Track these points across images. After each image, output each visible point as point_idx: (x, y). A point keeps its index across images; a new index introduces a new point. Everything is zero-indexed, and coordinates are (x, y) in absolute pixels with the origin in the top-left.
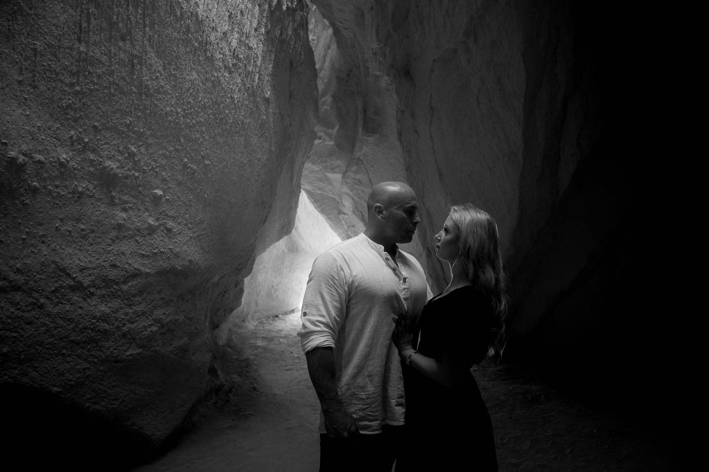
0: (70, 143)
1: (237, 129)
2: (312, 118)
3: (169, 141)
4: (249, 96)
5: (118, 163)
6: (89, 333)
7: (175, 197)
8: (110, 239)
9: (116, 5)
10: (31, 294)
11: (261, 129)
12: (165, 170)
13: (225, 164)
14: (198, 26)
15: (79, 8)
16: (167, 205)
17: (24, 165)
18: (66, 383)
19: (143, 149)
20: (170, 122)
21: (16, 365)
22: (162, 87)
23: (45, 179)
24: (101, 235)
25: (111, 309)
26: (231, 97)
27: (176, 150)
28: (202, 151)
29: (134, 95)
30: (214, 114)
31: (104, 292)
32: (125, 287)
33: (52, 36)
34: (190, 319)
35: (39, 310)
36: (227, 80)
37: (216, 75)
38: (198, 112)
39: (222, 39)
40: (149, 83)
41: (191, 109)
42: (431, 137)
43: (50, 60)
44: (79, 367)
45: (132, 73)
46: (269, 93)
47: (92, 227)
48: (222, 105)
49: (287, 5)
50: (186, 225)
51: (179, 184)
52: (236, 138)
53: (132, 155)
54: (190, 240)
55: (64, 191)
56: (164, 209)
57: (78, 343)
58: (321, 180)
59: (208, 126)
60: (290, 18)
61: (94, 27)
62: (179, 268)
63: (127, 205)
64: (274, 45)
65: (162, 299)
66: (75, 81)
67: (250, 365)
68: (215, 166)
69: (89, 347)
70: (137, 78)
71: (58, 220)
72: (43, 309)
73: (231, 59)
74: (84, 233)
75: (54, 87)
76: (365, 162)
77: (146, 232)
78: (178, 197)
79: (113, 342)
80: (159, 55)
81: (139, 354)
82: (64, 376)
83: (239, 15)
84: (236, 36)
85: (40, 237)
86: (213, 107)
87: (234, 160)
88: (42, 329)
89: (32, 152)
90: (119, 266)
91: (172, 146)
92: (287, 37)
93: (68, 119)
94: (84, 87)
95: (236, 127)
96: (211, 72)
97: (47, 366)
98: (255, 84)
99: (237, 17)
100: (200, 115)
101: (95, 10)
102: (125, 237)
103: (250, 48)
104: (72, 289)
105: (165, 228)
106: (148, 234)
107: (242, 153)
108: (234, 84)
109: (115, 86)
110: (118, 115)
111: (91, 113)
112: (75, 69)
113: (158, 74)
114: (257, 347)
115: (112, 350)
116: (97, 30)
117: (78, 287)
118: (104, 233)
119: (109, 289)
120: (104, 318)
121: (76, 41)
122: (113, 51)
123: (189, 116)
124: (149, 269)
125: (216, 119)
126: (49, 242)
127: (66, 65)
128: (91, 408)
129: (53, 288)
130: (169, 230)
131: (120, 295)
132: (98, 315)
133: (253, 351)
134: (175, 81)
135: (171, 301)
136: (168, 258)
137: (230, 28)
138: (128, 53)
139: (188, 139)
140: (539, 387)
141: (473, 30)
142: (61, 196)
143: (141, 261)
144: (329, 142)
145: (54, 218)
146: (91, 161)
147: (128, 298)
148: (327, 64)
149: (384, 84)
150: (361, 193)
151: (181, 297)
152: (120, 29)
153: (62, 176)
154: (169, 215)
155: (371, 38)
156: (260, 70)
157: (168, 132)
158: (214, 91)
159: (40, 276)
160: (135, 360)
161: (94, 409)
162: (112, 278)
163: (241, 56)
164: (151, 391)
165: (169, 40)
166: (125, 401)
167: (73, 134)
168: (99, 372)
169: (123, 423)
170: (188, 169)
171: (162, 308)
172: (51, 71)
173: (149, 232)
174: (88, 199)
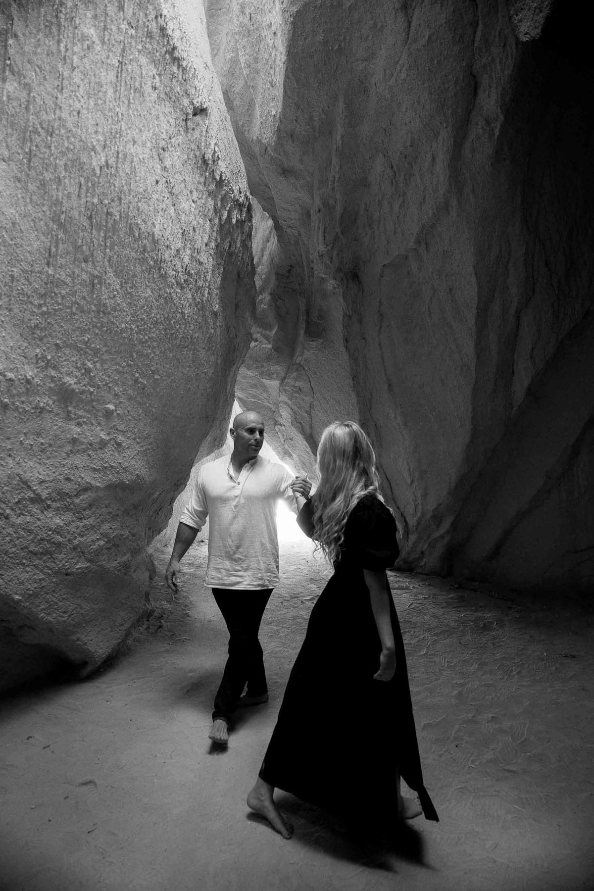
0: (35, 361)
1: (186, 344)
2: (249, 318)
3: (123, 357)
4: (199, 310)
5: (75, 379)
6: (45, 545)
7: (126, 411)
8: (66, 453)
9: (82, 230)
11: (209, 343)
12: (117, 384)
13: (173, 378)
14: (154, 245)
15: (50, 235)
16: (118, 420)
18: (25, 592)
19: (98, 365)
20: (124, 338)
22: (119, 305)
23: (14, 395)
24: (57, 449)
25: (65, 522)
26: (182, 312)
28: (153, 366)
29: (93, 313)
30: (165, 330)
31: (59, 505)
33: (26, 262)
34: (133, 535)
35: (5, 520)
36: (179, 296)
37: (169, 291)
38: (150, 328)
39: (176, 256)
40: (107, 301)
41: (145, 325)
42: (380, 345)
43: (24, 285)
44: (35, 577)
45: (92, 292)
46: (217, 306)
47: (51, 441)
48: (173, 320)
49: (237, 218)
50: (134, 439)
51: (130, 398)
52: (185, 352)
53: (88, 371)
54: (138, 454)
55: (28, 406)
56: (115, 423)
57: (35, 554)
58: (255, 386)
59: (159, 341)
60: (239, 231)
61: (62, 251)
62: (127, 482)
63: (81, 420)
64: (223, 259)
65: (110, 513)
66: (42, 302)
68: (164, 380)
70: (96, 297)
71: (23, 435)
72: (8, 519)
73: (183, 275)
74: (43, 447)
75: (25, 309)
76: (306, 369)
77: (97, 446)
78: (128, 411)
79: (65, 554)
80: (117, 274)
81: (87, 568)
82: (23, 585)
83: (191, 232)
84: (189, 252)
85: (8, 450)
86: (165, 323)
87: (182, 375)
88: (7, 538)
89: (5, 371)
90: (73, 480)
91: (125, 361)
92: (235, 249)
93: (34, 339)
94: (49, 307)
95: (186, 341)
96: (164, 289)
97: (10, 574)
98: (205, 299)
99: (189, 233)
100: (153, 331)
101: (64, 236)
102: (79, 450)
103: (201, 263)
104: (33, 501)
105: (116, 442)
106: (99, 448)
107: (190, 367)
108: (185, 299)
109: (76, 306)
110: (78, 333)
111: (54, 331)
112: (43, 291)
113: (116, 293)
114: (185, 574)
115: (64, 562)
116: (64, 254)
117: (37, 499)
118: (60, 446)
119: (63, 502)
120: (58, 531)
121: (46, 266)
122: (77, 272)
123: (142, 332)
124: (99, 482)
125: (167, 334)
126: (15, 456)
127: (36, 288)
128: (45, 619)
129: (17, 500)
130: (119, 445)
131: (72, 508)
132: (54, 527)
134: (131, 299)
135: (117, 515)
136: (118, 473)
137: (183, 245)
138: (90, 273)
139: (141, 355)
140: (493, 614)
141: (424, 239)
142: (26, 412)
143: (92, 474)
144: (267, 346)
145: (19, 433)
146: (52, 377)
147: (79, 512)
148: (265, 258)
149: (330, 288)
150: (301, 402)
151: (126, 512)
152: (84, 252)
153: (27, 392)
154: (119, 429)
155: (318, 239)
156: (209, 285)
157: (123, 348)
158: (166, 307)
159: (7, 488)
160: (83, 574)
161: (47, 620)
162: (66, 491)
163: (193, 272)
164: (95, 606)
165: (127, 260)
166: (73, 614)
167: (38, 352)
168: (52, 584)
169: (70, 638)
170: (139, 384)
171: (109, 522)
172: (23, 294)
173: (100, 446)
174: (47, 414)
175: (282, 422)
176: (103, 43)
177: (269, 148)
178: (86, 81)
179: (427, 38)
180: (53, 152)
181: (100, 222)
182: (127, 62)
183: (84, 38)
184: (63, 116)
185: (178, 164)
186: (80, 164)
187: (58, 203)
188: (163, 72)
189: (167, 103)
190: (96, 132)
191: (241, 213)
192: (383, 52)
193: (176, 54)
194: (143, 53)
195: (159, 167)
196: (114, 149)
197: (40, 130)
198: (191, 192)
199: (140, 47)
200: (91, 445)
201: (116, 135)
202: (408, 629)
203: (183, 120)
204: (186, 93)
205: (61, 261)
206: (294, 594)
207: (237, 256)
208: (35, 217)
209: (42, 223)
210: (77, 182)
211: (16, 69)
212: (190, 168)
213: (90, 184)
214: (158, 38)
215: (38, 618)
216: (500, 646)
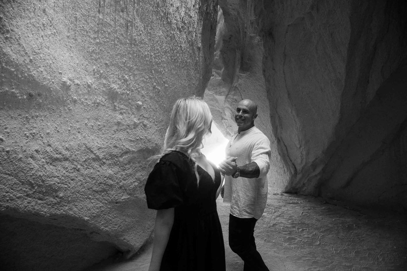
0: (93, 74)
1: (183, 66)
3: (146, 73)
4: (190, 46)
5: (118, 86)
6: (103, 186)
7: (149, 106)
8: (113, 131)
10: (73, 162)
11: (196, 66)
12: (143, 90)
13: (176, 86)
14: (163, 3)
16: (144, 111)
17: (70, 86)
18: (91, 215)
19: (132, 78)
20: (147, 61)
21: (66, 204)
22: (143, 40)
23: (80, 95)
24: (108, 129)
25: (114, 172)
26: (180, 46)
27: (150, 78)
28: (164, 78)
29: (128, 45)
30: (171, 57)
31: (110, 162)
32: (121, 159)
33: (85, 9)
35: (77, 172)
36: (179, 36)
37: (173, 33)
38: (162, 55)
39: (176, 11)
40: (136, 37)
41: (159, 53)
43: (84, 24)
44: (97, 205)
45: (127, 32)
46: (200, 44)
47: (104, 124)
48: (175, 51)
50: (154, 123)
51: (151, 98)
52: (182, 71)
53: (126, 81)
54: (156, 131)
55: (89, 102)
56: (142, 113)
57: (97, 192)
58: (212, 100)
59: (167, 63)
61: (107, 4)
62: (150, 148)
63: (122, 111)
64: (203, 16)
65: (141, 166)
66: (96, 36)
68: (170, 88)
69: (103, 194)
70: (129, 34)
71: (87, 119)
72: (79, 171)
73: (181, 23)
74: (100, 127)
75: (85, 40)
77: (132, 127)
78: (150, 106)
79: (115, 191)
80: (142, 20)
81: (128, 198)
82: (90, 211)
84: (184, 9)
85: (77, 129)
86: (171, 52)
87: (181, 85)
88: (79, 183)
89: (74, 79)
90: (118, 147)
91: (147, 76)
92: (210, 11)
93: (92, 59)
94: (101, 40)
95: (183, 64)
96: (170, 31)
97: (82, 205)
98: (193, 39)
100: (163, 57)
102: (121, 129)
103: (191, 17)
104: (93, 159)
105: (143, 124)
107: (185, 80)
108: (182, 38)
109: (117, 39)
110: (119, 57)
111: (104, 55)
112: (96, 29)
113: (142, 33)
115: (114, 196)
116: (109, 6)
117: (97, 159)
118: (110, 127)
119: (113, 160)
120: (110, 178)
121: (97, 13)
122: (117, 18)
123: (157, 58)
124: (134, 148)
125: (172, 59)
126: (82, 132)
127: (92, 27)
129: (84, 160)
130: (145, 126)
131: (118, 164)
132: (108, 175)
134: (150, 36)
136: (145, 142)
137: (180, 5)
138: (125, 19)
139: (157, 71)
140: (351, 220)
141: (316, 5)
142: (88, 105)
143: (130, 144)
144: (218, 78)
145: (84, 118)
146: (104, 84)
147: (123, 167)
149: (256, 41)
152: (121, 5)
153: (89, 93)
154: (145, 116)
156: (196, 30)
157: (146, 67)
158: (171, 43)
159: (78, 152)
160: (126, 203)
161: (105, 230)
162: (115, 154)
163: (186, 22)
164: (133, 220)
165: (147, 12)
166: (121, 225)
167: (95, 68)
168: (108, 209)
169: (120, 238)
170: (156, 89)
171: (140, 172)
172: (84, 30)
173: (134, 127)
174: (102, 107)
175: (226, 118)
200: (128, 126)
202: (305, 228)
207: (211, 15)
215: (100, 230)
216: (363, 240)
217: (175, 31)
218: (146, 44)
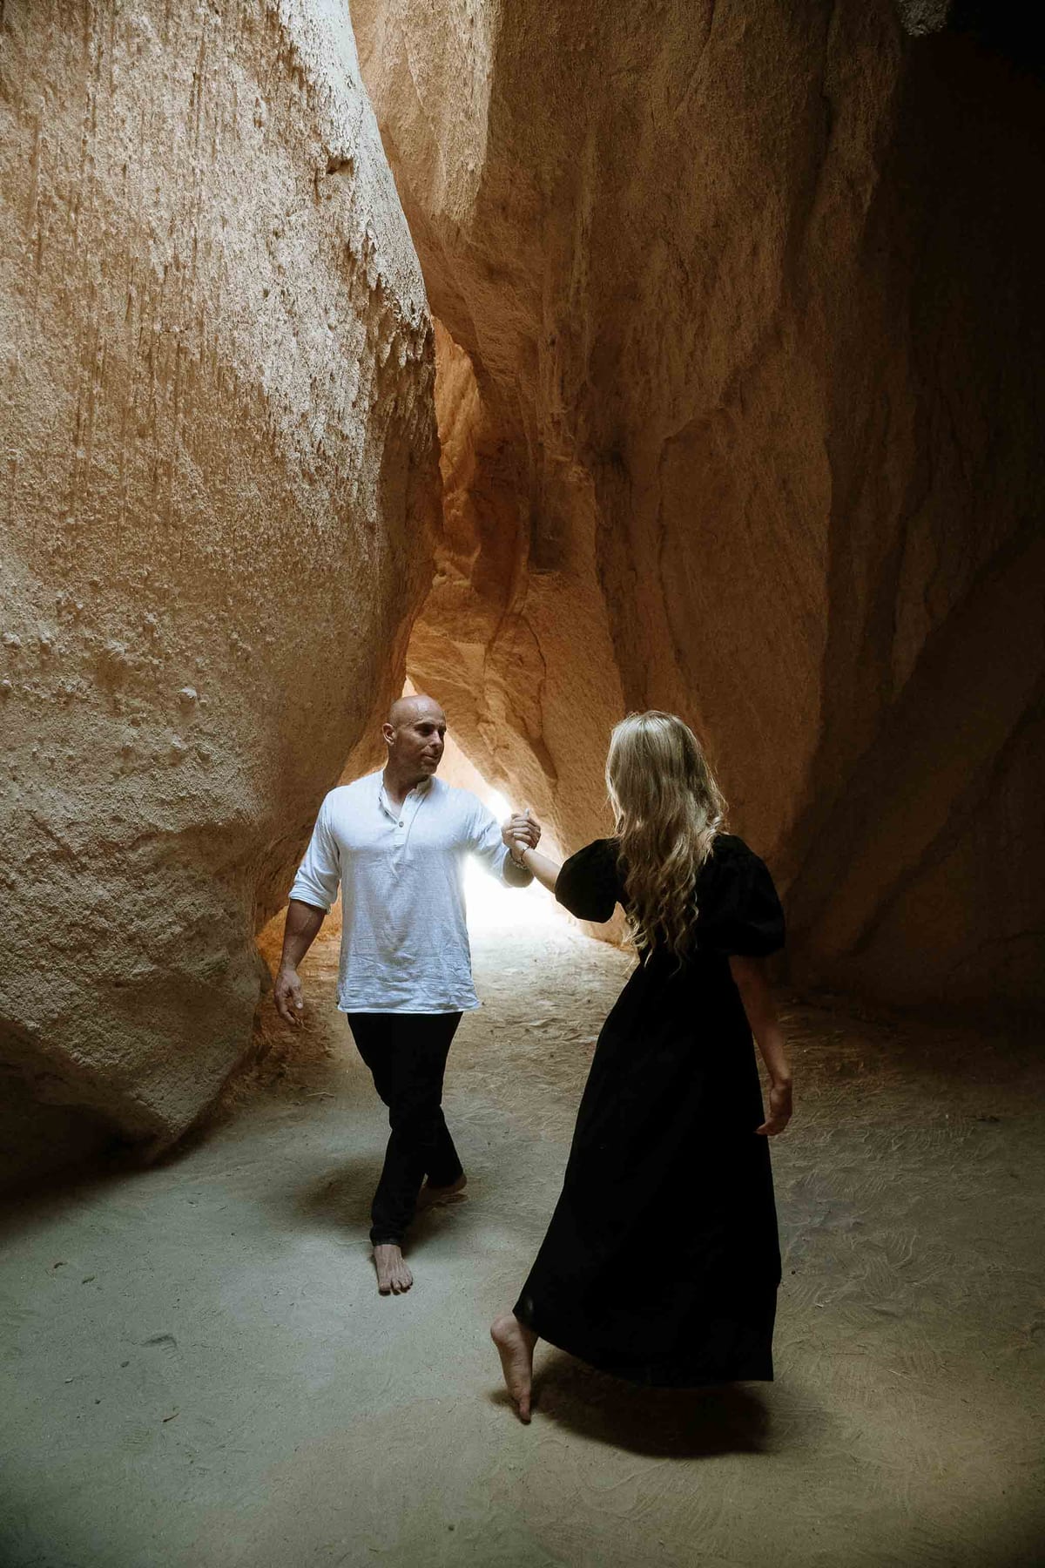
0: (56, 612)
1: (322, 580)
2: (430, 535)
3: (210, 604)
4: (342, 521)
5: (127, 644)
6: (79, 934)
7: (216, 700)
8: (112, 773)
9: (134, 379)
11: (360, 578)
12: (200, 653)
13: (298, 641)
14: (261, 406)
15: (78, 389)
16: (203, 714)
18: (46, 1016)
19: (167, 619)
20: (212, 571)
22: (201, 512)
23: (19, 673)
24: (97, 767)
25: (112, 894)
28: (262, 619)
29: (156, 527)
30: (284, 556)
31: (101, 864)
32: (133, 857)
33: (36, 437)
34: (232, 915)
35: (8, 891)
36: (307, 495)
37: (289, 488)
38: (257, 553)
39: (300, 424)
41: (247, 548)
42: (661, 579)
43: (33, 477)
44: (63, 989)
45: (155, 491)
46: (374, 515)
47: (85, 753)
48: (297, 539)
49: (407, 356)
50: (232, 748)
51: (223, 677)
52: (319, 595)
53: (149, 629)
54: (238, 775)
55: (45, 693)
56: (197, 721)
57: (62, 950)
58: (441, 654)
59: (273, 576)
60: (412, 379)
61: (99, 418)
62: (220, 824)
63: (138, 715)
64: (383, 429)
65: (190, 878)
66: (67, 508)
67: (312, 1014)
68: (282, 644)
70: (161, 499)
71: (37, 742)
72: (14, 890)
73: (314, 459)
74: (72, 763)
75: (37, 521)
76: (532, 622)
77: (167, 762)
78: (220, 701)
79: (114, 950)
80: (197, 458)
81: (152, 973)
82: (42, 1003)
83: (327, 381)
84: (323, 418)
85: (11, 770)
86: (283, 543)
87: (313, 635)
88: (12, 922)
89: (4, 630)
90: (125, 820)
91: (213, 612)
92: (406, 412)
93: (53, 573)
94: (79, 517)
95: (320, 576)
96: (281, 483)
97: (19, 985)
98: (352, 500)
99: (324, 384)
100: (261, 558)
101: (102, 391)
102: (135, 769)
103: (345, 438)
105: (199, 753)
106: (171, 765)
107: (328, 621)
108: (318, 501)
109: (127, 514)
110: (130, 562)
111: (89, 560)
112: (67, 489)
113: (196, 491)
114: (321, 984)
115: (112, 963)
116: (103, 423)
117: (63, 855)
118: (102, 762)
119: (108, 859)
120: (100, 909)
121: (71, 443)
122: (126, 455)
123: (242, 561)
124: (171, 824)
126: (23, 779)
127: (54, 483)
128: (81, 1062)
129: (29, 856)
130: (205, 758)
131: (125, 869)
132: (93, 902)
133: (314, 991)
134: (223, 502)
135: (204, 882)
136: (203, 807)
137: (313, 405)
138: (150, 457)
139: (240, 600)
140: (858, 1050)
141: (737, 393)
142: (40, 701)
143: (159, 811)
144: (461, 582)
145: (30, 739)
146: (87, 641)
147: (137, 877)
148: (458, 426)
149: (573, 479)
150: (523, 682)
151: (220, 876)
152: (138, 419)
153: (43, 668)
154: (205, 731)
155: (551, 393)
156: (360, 475)
157: (208, 589)
158: (283, 516)
159: (11, 835)
160: (147, 984)
161: (85, 1064)
162: (114, 840)
163: (330, 453)
164: (167, 1040)
165: (215, 433)
166: (129, 1054)
167: (61, 596)
168: (92, 1001)
169: (125, 1093)
170: (238, 651)
171: (189, 894)
172: (33, 495)
173: (172, 761)
174: (79, 706)
175: (490, 717)
176: (166, 41)
177: (463, 231)
178: (136, 111)
179: (743, 29)
180: (79, 240)
181: (166, 364)
182: (208, 76)
183: (131, 32)
184: (97, 174)
185: (303, 260)
186: (129, 261)
187: (91, 331)
188: (273, 94)
189: (281, 150)
190: (156, 204)
191: (415, 347)
192: (664, 54)
193: (296, 61)
194: (236, 59)
195: (270, 267)
196: (189, 234)
197: (56, 200)
198: (326, 311)
199: (231, 49)
200: (155, 758)
201: (192, 208)
203: (310, 180)
204: (315, 132)
205: (98, 435)
206: (514, 1017)
207: (409, 424)
208: (50, 358)
209: (64, 367)
210: (124, 293)
211: (11, 90)
212: (323, 267)
213: (147, 298)
214: (263, 32)
215: (68, 1061)
216: (870, 1102)
217: (296, 482)
218: (211, 523)
